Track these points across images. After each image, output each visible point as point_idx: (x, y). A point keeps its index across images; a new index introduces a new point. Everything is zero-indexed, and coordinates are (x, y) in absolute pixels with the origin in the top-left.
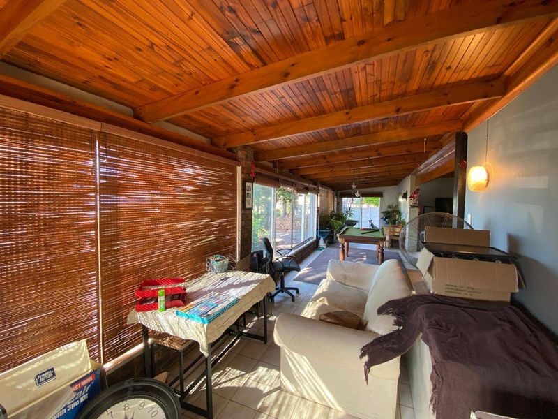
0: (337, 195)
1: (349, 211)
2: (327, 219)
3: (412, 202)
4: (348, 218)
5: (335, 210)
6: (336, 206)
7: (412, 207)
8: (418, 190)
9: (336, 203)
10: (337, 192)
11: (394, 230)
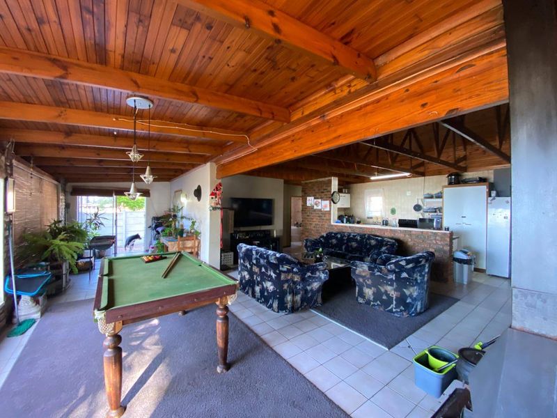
0: (65, 191)
1: (96, 220)
2: (42, 242)
3: (214, 201)
4: (93, 233)
5: (62, 218)
6: (62, 211)
7: (214, 209)
8: (220, 184)
9: (62, 205)
10: (65, 185)
11: (183, 244)
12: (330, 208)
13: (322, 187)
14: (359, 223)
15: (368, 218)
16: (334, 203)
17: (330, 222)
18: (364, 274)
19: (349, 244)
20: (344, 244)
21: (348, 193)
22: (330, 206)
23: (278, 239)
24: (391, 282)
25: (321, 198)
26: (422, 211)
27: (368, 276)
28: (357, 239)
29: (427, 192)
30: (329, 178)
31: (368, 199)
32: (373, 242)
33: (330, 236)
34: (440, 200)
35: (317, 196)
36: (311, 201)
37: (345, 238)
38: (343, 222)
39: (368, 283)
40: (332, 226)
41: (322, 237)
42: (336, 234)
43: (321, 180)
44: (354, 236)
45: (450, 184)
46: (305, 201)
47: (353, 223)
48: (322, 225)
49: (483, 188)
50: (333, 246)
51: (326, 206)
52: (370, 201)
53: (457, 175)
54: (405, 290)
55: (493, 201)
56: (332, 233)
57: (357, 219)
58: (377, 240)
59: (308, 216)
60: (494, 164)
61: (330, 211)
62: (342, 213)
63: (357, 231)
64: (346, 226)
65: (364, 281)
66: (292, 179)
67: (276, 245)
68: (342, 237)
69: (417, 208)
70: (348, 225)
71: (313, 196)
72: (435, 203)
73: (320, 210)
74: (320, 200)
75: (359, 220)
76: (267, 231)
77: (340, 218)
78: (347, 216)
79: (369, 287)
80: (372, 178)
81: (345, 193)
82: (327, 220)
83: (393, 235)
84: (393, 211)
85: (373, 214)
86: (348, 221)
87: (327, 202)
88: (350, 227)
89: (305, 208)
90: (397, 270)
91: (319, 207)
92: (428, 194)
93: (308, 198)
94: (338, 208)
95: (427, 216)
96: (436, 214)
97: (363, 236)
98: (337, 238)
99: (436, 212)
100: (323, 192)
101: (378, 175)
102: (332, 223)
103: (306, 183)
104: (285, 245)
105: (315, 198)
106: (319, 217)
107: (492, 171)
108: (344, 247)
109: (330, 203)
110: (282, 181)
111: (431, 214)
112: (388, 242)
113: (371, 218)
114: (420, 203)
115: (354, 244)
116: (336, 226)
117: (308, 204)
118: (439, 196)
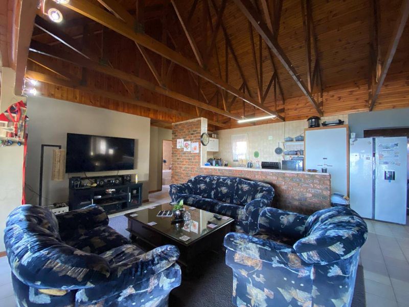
3: (5, 129)
8: (21, 104)
12: (200, 151)
13: (192, 128)
14: (226, 165)
15: (234, 161)
16: (203, 145)
17: (199, 165)
18: (249, 263)
19: (219, 190)
20: (213, 189)
21: (217, 138)
22: (200, 148)
23: (140, 185)
24: (306, 284)
25: (191, 140)
26: (283, 154)
27: (259, 268)
28: (227, 183)
29: (287, 136)
30: (199, 119)
31: (234, 144)
32: (246, 187)
33: (198, 181)
34: (302, 143)
35: (187, 138)
36: (180, 143)
37: (214, 182)
38: (212, 164)
39: (257, 279)
40: (201, 169)
41: (190, 181)
42: (205, 178)
43: (191, 121)
44: (224, 180)
45: (311, 127)
46: (175, 145)
47: (222, 165)
48: (192, 168)
49: (343, 130)
50: (202, 192)
51: (195, 149)
52: (236, 146)
53: (317, 119)
54: (333, 300)
55: (354, 143)
56: (200, 177)
57: (225, 162)
58: (249, 184)
59: (178, 159)
60: (348, 109)
61: (199, 153)
62: (212, 157)
63: (227, 174)
64: (215, 169)
65: (250, 275)
66: (161, 119)
67: (137, 192)
68: (211, 181)
69: (279, 151)
70: (218, 167)
71: (183, 138)
72: (297, 146)
73: (190, 153)
74: (189, 142)
75: (226, 163)
76: (127, 176)
77: (210, 162)
78: (215, 159)
79: (257, 285)
80: (240, 122)
81: (214, 138)
82: (196, 162)
83: (264, 178)
84: (256, 155)
85: (239, 158)
86: (217, 163)
87: (197, 144)
88: (219, 170)
89: (175, 151)
90: (323, 263)
91: (189, 150)
92: (289, 137)
93: (178, 140)
94: (208, 152)
95: (288, 158)
96: (296, 156)
97: (233, 179)
98: (205, 183)
99: (296, 154)
100: (192, 134)
101: (244, 119)
102: (202, 166)
103: (176, 125)
104: (156, 189)
105: (185, 141)
106: (189, 159)
107: (347, 115)
108: (213, 193)
109: (200, 145)
110: (149, 120)
111: (293, 156)
112: (263, 187)
113: (237, 161)
114: (282, 147)
115: (224, 190)
116: (205, 169)
117: (178, 147)
118: (301, 139)
